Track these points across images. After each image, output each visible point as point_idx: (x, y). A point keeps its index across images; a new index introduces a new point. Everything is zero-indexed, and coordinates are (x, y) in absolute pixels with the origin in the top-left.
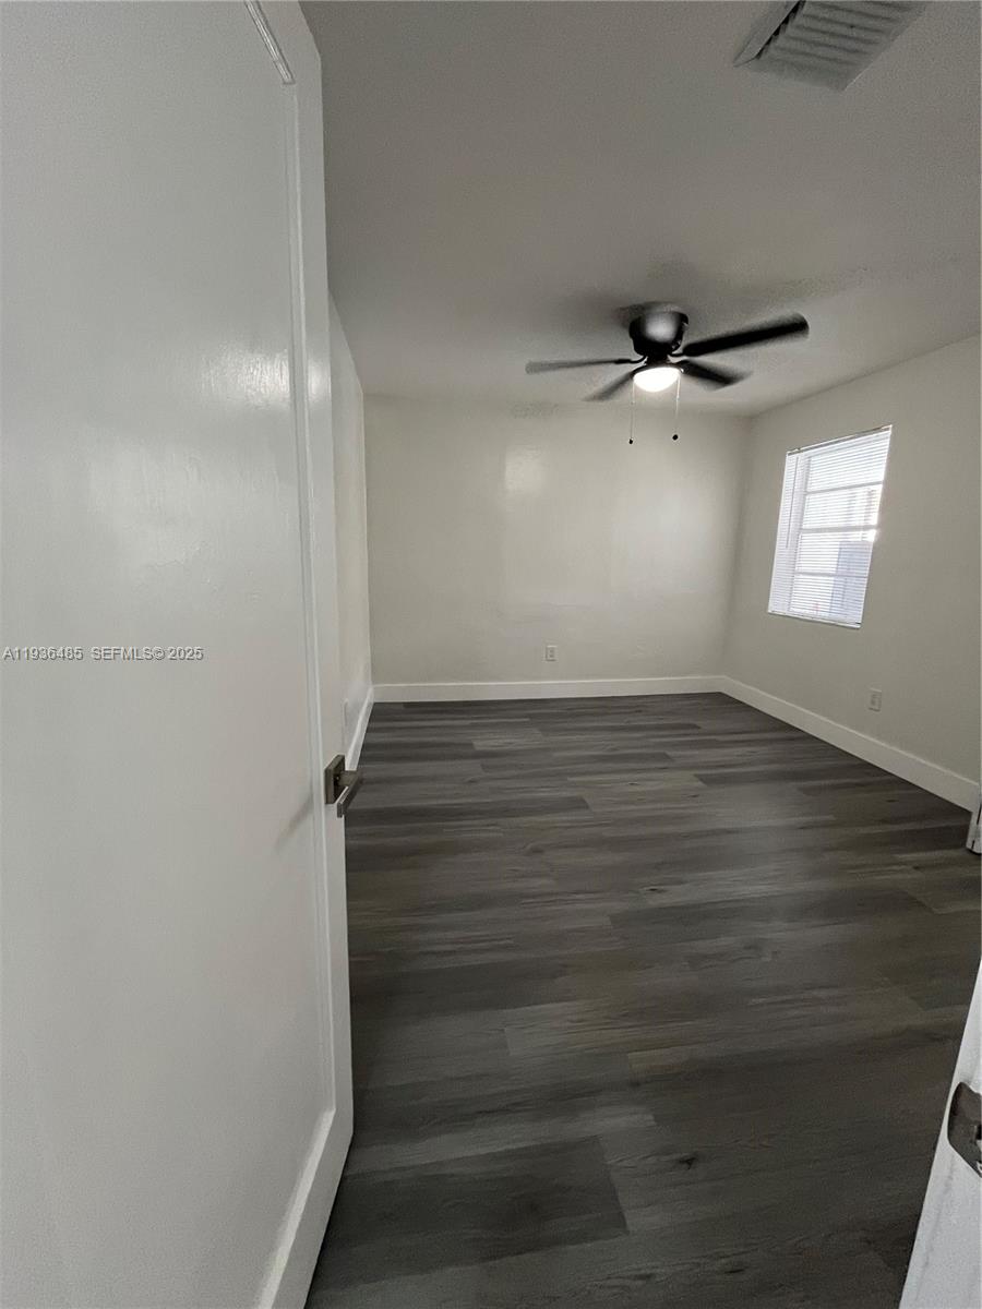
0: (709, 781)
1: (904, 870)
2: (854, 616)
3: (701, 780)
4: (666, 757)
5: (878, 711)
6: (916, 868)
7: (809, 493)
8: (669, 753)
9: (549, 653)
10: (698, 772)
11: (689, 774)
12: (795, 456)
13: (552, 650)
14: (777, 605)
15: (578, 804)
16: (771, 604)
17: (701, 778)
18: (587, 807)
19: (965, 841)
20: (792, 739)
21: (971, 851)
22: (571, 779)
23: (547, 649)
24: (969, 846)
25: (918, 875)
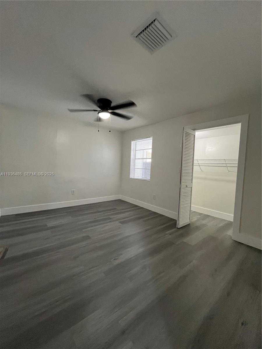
0: (122, 223)
1: (168, 236)
2: (148, 178)
3: (120, 223)
4: (110, 218)
5: (155, 199)
6: (170, 234)
7: (136, 150)
8: (110, 217)
9: (72, 192)
10: (119, 221)
11: (117, 222)
12: (133, 142)
13: (73, 191)
14: (131, 176)
15: (88, 237)
16: (130, 176)
17: (120, 222)
18: (91, 238)
19: (176, 226)
20: (138, 209)
21: (177, 228)
22: (84, 230)
23: (72, 191)
24: (177, 227)
25: (170, 236)
